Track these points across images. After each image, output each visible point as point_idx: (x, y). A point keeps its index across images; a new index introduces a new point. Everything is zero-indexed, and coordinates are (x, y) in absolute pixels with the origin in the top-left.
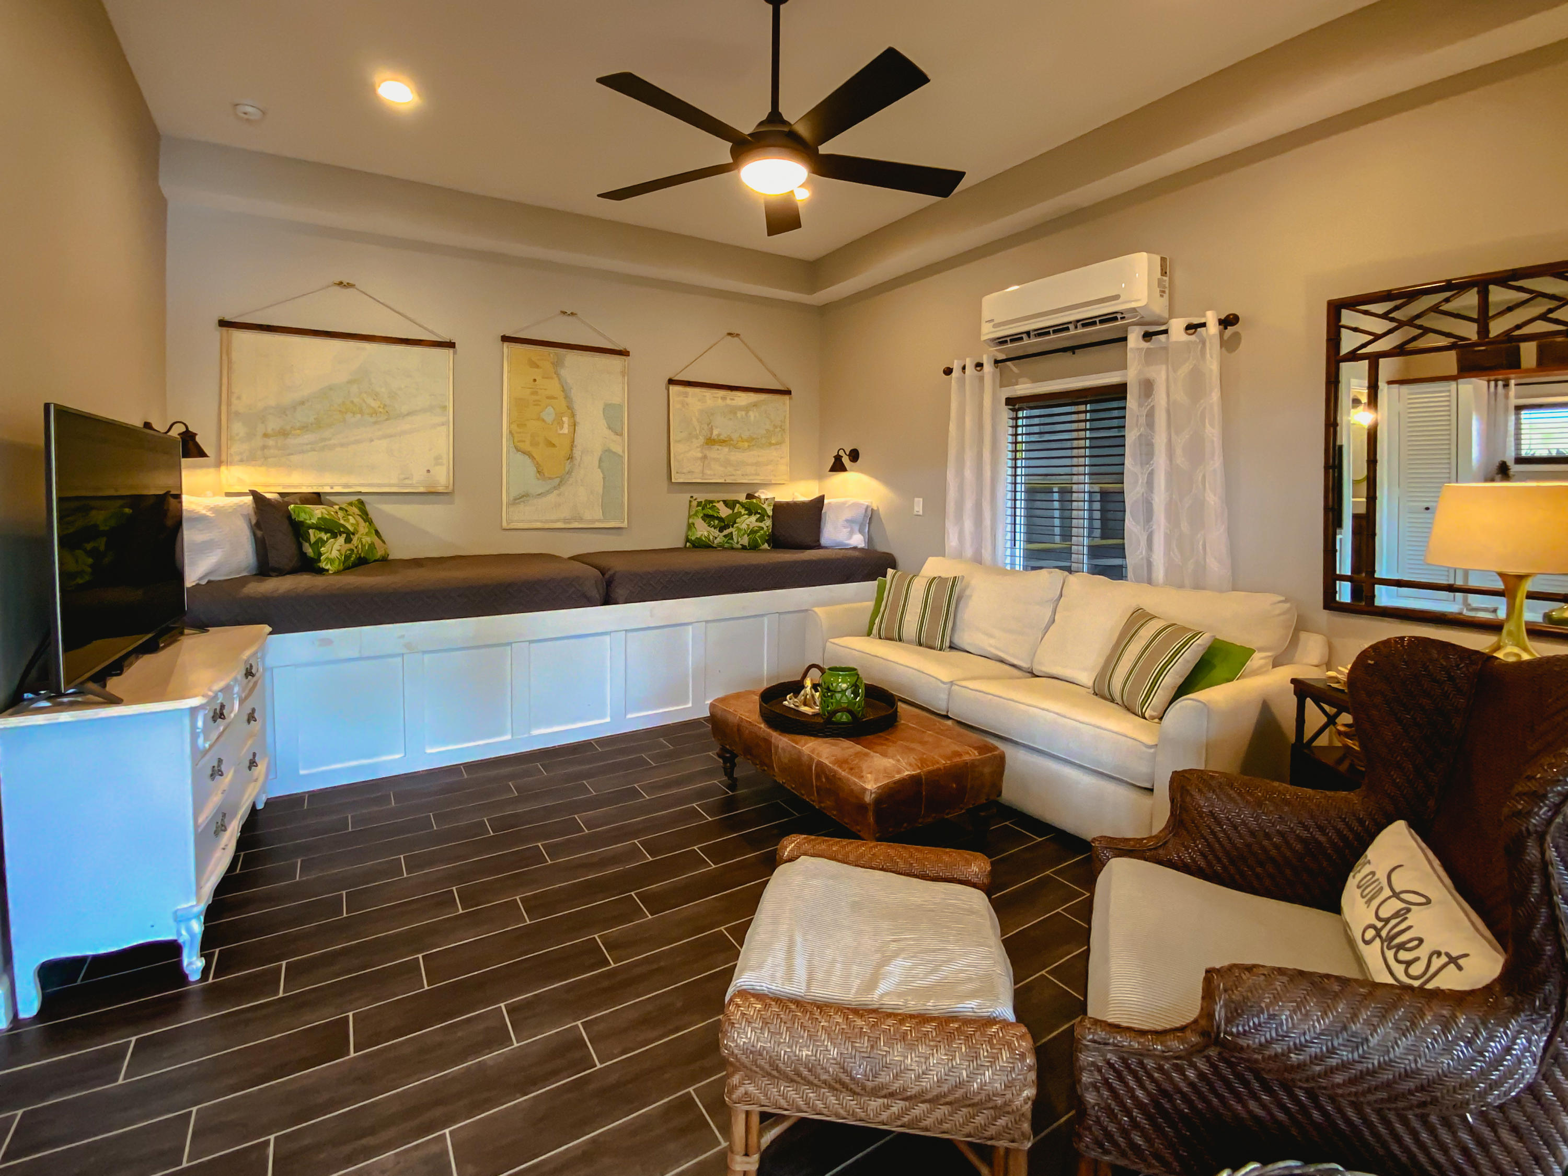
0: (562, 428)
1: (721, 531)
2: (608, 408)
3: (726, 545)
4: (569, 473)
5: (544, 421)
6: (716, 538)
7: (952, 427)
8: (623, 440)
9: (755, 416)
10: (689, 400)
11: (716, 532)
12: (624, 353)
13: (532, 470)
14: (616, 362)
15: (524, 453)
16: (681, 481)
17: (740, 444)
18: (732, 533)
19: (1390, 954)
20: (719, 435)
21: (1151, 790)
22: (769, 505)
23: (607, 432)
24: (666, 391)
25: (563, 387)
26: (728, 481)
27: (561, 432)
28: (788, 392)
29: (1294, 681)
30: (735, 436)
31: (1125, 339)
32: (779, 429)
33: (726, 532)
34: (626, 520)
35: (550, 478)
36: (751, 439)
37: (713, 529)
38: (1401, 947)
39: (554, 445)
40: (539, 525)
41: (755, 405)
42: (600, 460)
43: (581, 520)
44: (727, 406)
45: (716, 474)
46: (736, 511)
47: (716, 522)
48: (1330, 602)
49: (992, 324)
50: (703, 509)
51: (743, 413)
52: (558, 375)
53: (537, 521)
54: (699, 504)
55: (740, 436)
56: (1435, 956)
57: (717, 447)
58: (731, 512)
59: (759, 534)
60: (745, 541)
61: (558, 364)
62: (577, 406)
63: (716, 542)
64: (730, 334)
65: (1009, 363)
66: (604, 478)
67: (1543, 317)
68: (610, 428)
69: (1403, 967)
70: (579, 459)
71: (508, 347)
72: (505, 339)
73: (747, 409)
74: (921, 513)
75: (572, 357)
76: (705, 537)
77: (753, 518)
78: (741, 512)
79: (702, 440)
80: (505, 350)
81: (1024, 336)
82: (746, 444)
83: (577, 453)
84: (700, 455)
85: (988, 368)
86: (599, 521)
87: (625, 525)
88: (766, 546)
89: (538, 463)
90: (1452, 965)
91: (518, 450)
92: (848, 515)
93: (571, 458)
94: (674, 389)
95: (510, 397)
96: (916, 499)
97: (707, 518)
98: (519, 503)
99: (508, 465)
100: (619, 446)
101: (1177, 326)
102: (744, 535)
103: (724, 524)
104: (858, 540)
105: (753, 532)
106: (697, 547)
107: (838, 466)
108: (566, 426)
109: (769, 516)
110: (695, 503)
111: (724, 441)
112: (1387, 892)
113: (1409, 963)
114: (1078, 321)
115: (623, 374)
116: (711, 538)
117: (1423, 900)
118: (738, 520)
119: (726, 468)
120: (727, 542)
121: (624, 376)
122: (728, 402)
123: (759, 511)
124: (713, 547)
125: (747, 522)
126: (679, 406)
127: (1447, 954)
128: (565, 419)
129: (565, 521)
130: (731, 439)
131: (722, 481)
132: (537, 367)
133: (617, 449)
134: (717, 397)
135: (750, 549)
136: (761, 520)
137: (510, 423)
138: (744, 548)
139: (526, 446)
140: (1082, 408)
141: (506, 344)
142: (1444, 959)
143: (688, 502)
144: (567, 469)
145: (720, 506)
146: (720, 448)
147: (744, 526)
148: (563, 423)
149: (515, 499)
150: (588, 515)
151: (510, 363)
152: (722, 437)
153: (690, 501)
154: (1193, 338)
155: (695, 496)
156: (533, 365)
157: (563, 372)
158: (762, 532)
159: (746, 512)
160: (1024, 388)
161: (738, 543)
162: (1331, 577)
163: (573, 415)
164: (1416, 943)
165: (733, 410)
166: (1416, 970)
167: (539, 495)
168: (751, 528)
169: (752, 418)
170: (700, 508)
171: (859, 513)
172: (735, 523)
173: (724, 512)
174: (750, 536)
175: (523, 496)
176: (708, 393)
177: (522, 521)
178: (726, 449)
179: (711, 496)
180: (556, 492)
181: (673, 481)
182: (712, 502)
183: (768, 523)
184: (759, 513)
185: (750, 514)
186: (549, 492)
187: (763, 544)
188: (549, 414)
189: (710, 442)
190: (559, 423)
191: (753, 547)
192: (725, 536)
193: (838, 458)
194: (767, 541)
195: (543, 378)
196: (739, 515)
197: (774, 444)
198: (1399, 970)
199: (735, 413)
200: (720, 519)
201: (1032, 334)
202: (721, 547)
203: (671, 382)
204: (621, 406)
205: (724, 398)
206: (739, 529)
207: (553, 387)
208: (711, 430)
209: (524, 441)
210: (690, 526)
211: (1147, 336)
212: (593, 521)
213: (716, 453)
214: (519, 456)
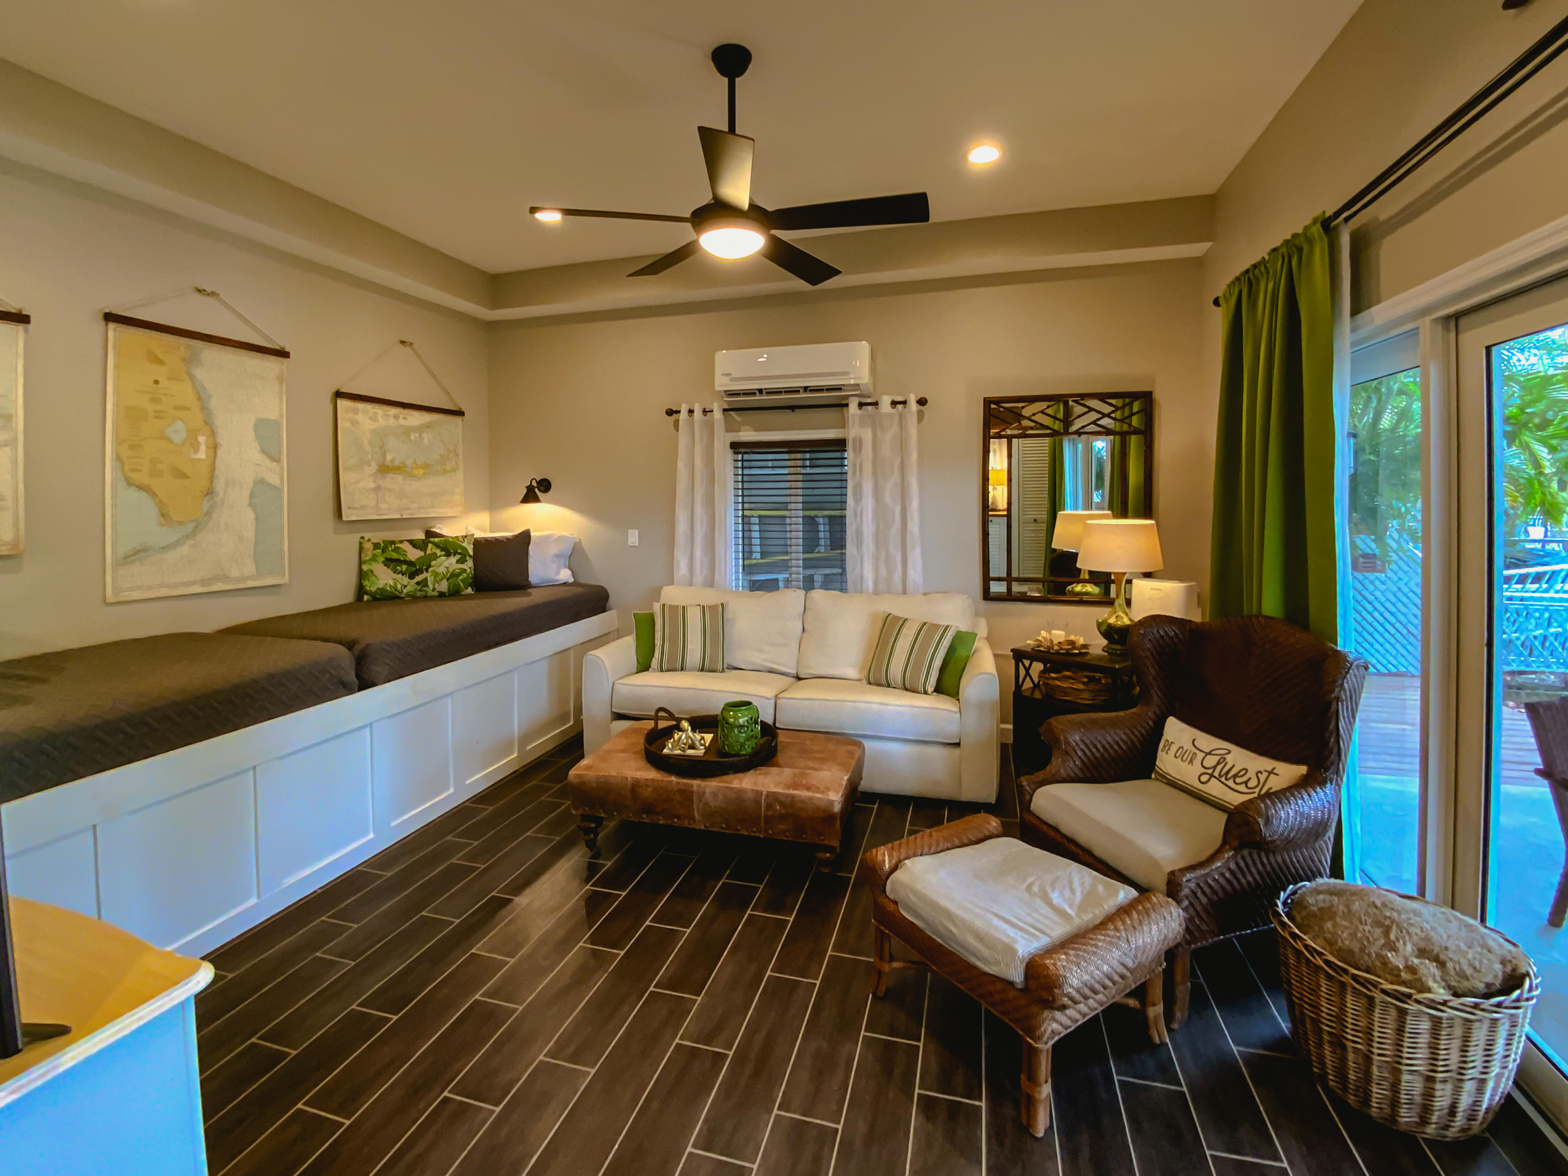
0: (197, 451)
1: (411, 577)
2: (262, 426)
3: (419, 594)
4: (208, 514)
5: (170, 441)
6: (405, 586)
7: (681, 465)
8: (282, 468)
9: (429, 439)
10: (360, 417)
11: (405, 580)
12: (283, 354)
13: (152, 512)
14: (271, 365)
15: (141, 487)
16: (354, 518)
17: (416, 472)
18: (426, 579)
19: (1230, 783)
20: (393, 461)
21: (958, 745)
22: (469, 543)
23: (258, 457)
24: (331, 407)
25: (198, 393)
26: (404, 517)
27: (197, 457)
28: (459, 413)
29: (1012, 650)
30: (409, 463)
31: (847, 405)
32: (453, 454)
33: (419, 578)
34: (287, 573)
35: (181, 523)
36: (426, 466)
37: (400, 575)
38: (1235, 776)
39: (185, 476)
40: (164, 592)
41: (428, 426)
42: (252, 495)
43: (225, 578)
44: (400, 426)
45: (390, 509)
46: (429, 552)
47: (404, 567)
48: (987, 596)
49: (728, 378)
50: (383, 552)
51: (417, 435)
52: (192, 377)
53: (160, 586)
54: (376, 546)
55: (415, 463)
56: (1259, 774)
57: (390, 475)
58: (422, 554)
59: (461, 577)
60: (444, 586)
61: (191, 360)
62: (220, 421)
63: (405, 591)
64: (403, 342)
65: (732, 413)
66: (256, 519)
67: (1094, 423)
68: (263, 451)
69: (1244, 785)
70: (221, 495)
71: (115, 330)
72: (110, 317)
73: (420, 429)
74: (637, 544)
75: (210, 353)
76: (391, 586)
77: (453, 560)
78: (435, 554)
79: (374, 467)
80: (111, 334)
81: (757, 392)
82: (421, 471)
83: (219, 486)
84: (372, 485)
85: (718, 415)
86: (249, 578)
87: (285, 580)
88: (469, 590)
89: (161, 502)
90: (1272, 775)
91: (130, 483)
92: (554, 549)
93: (210, 492)
94: (342, 403)
95: (116, 404)
96: (630, 531)
97: (390, 562)
98: (132, 562)
99: (114, 506)
100: (274, 475)
101: (886, 401)
102: (441, 580)
103: (414, 570)
104: (565, 575)
105: (454, 575)
106: (379, 600)
107: (530, 497)
108: (203, 448)
109: (470, 556)
110: (368, 546)
111: (398, 468)
112: (1202, 755)
113: (1246, 783)
114: (808, 387)
115: (281, 380)
116: (399, 586)
117: (1227, 751)
118: (433, 563)
119: (401, 500)
120: (420, 590)
121: (281, 383)
122: (401, 421)
123: (459, 551)
124: (402, 598)
125: (446, 564)
126: (348, 425)
127: (1266, 771)
128: (202, 439)
129: (203, 582)
130: (405, 466)
131: (398, 516)
132: (160, 362)
133: (274, 479)
134: (390, 416)
135: (450, 595)
136: (462, 561)
137: (118, 442)
138: (442, 595)
139: (142, 478)
140: (799, 456)
141: (111, 326)
142: (1266, 774)
143: (358, 544)
144: (205, 509)
145: (406, 546)
146: (394, 475)
147: (442, 570)
148: (199, 443)
149: (126, 557)
150: (235, 573)
151: (118, 354)
152: (396, 463)
153: (361, 543)
154: (894, 410)
155: (367, 536)
156: (156, 360)
157: (199, 373)
158: (465, 575)
159: (443, 553)
160: (748, 435)
161: (434, 590)
162: (987, 579)
163: (213, 434)
164: (1244, 772)
165: (407, 431)
166: (1252, 784)
167: (163, 548)
168: (451, 570)
169: (426, 440)
170: (380, 551)
171: (567, 548)
172: (429, 566)
173: (413, 554)
174: (451, 580)
175: (138, 552)
176: (379, 410)
177: (140, 588)
178: (400, 478)
179: (389, 535)
180: (191, 542)
181: (344, 519)
182: (393, 542)
183: (469, 564)
184: (459, 554)
185: (448, 555)
186: (178, 543)
187: (466, 589)
188: (178, 431)
189: (384, 469)
190: (192, 444)
191: (454, 593)
192: (418, 583)
193: (530, 489)
194: (471, 585)
195: (170, 379)
196: (435, 557)
197: (449, 471)
198: (1242, 788)
199: (408, 435)
200: (410, 563)
201: (764, 392)
202: (414, 598)
203: (339, 394)
204: (278, 424)
205: (396, 417)
206: (436, 574)
207: (183, 392)
208: (384, 456)
209: (140, 471)
210: (362, 575)
211: (861, 405)
212: (244, 579)
213: (395, 482)
214: (133, 493)
